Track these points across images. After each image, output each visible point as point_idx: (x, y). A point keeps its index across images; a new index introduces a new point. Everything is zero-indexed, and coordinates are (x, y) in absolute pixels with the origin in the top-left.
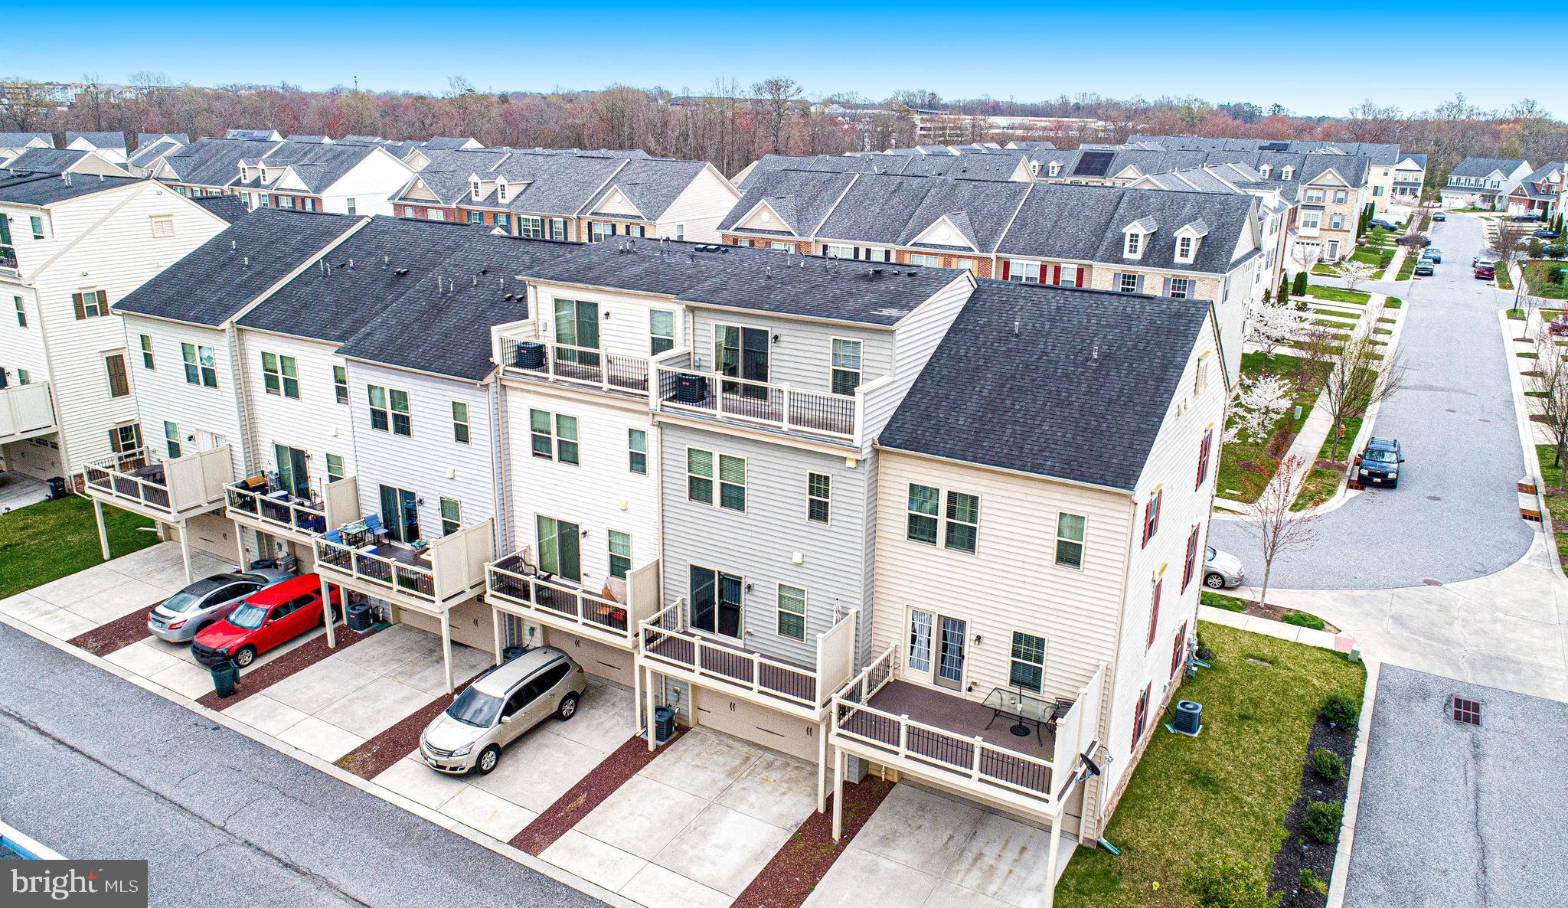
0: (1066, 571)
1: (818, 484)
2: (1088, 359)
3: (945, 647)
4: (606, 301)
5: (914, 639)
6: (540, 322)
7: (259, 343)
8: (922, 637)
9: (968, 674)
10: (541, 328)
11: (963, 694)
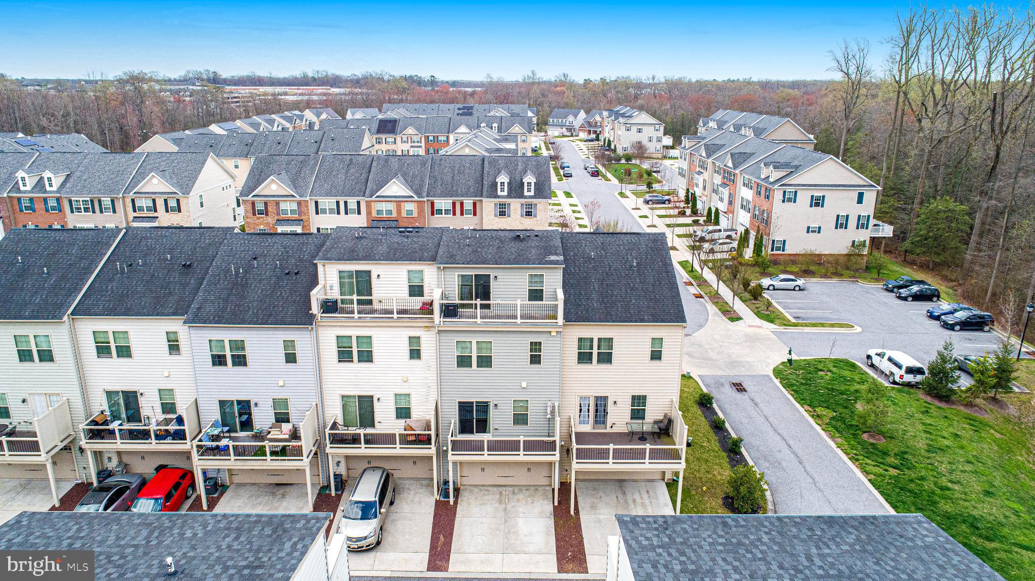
0: (656, 363)
1: (536, 346)
2: (631, 266)
3: (597, 411)
4: (375, 269)
5: (581, 410)
6: (328, 285)
7: (88, 327)
8: (585, 409)
9: (610, 420)
10: (328, 288)
11: (609, 430)
